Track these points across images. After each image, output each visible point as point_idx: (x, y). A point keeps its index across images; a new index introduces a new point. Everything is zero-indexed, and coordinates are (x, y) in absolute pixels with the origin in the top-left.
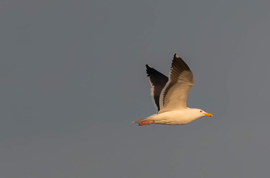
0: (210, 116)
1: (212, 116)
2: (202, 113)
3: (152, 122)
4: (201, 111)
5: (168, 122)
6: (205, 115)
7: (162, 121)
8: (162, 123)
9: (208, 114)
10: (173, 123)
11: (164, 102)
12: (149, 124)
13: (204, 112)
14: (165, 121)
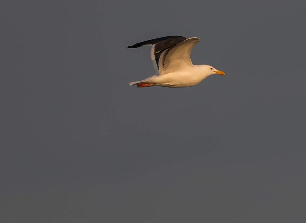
0: (222, 75)
1: (224, 74)
2: (213, 71)
3: (153, 84)
4: (211, 69)
5: (172, 84)
6: (216, 73)
7: (165, 84)
8: (166, 85)
9: (219, 72)
10: (179, 86)
11: (163, 63)
12: (149, 86)
13: (215, 70)
14: (169, 84)
